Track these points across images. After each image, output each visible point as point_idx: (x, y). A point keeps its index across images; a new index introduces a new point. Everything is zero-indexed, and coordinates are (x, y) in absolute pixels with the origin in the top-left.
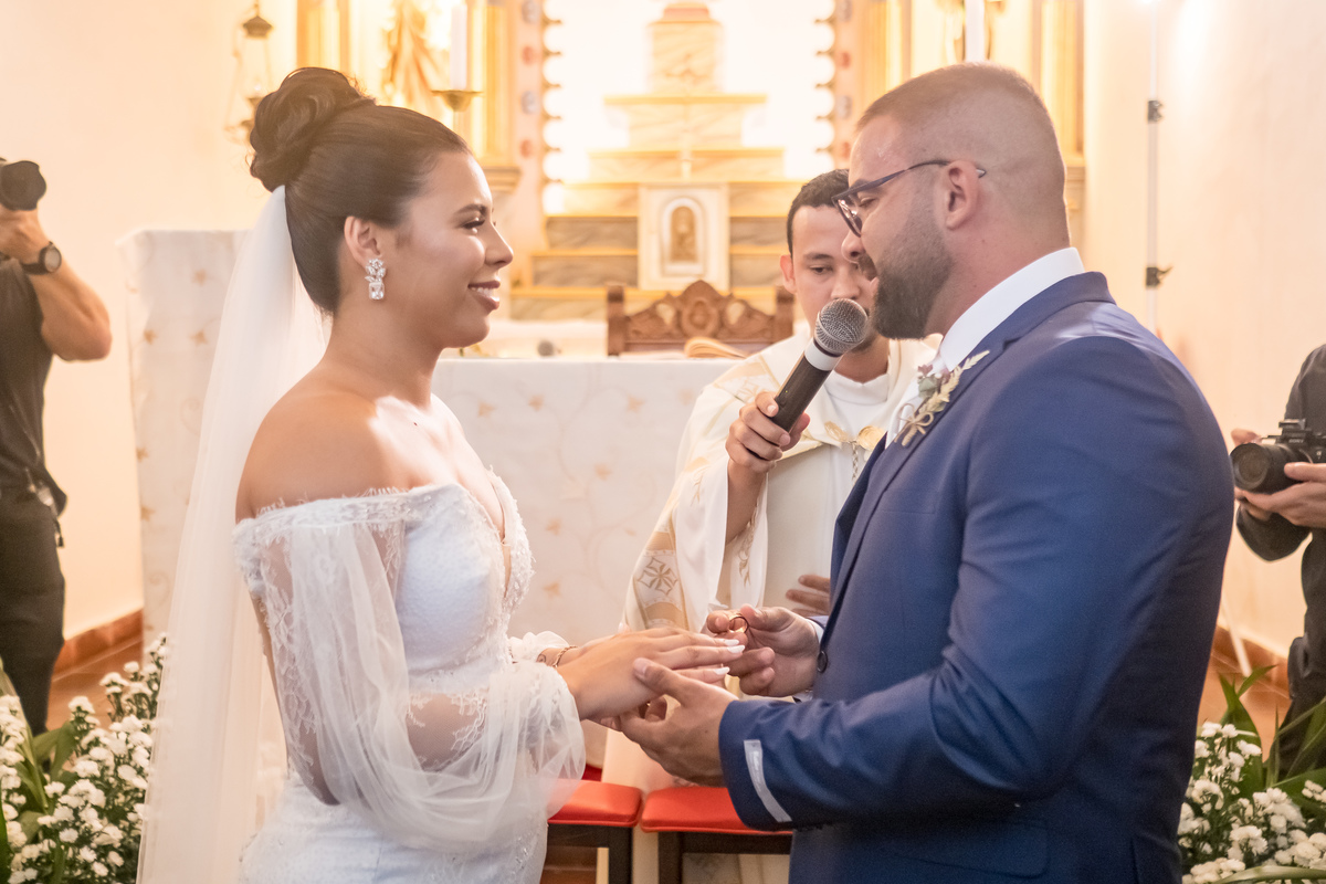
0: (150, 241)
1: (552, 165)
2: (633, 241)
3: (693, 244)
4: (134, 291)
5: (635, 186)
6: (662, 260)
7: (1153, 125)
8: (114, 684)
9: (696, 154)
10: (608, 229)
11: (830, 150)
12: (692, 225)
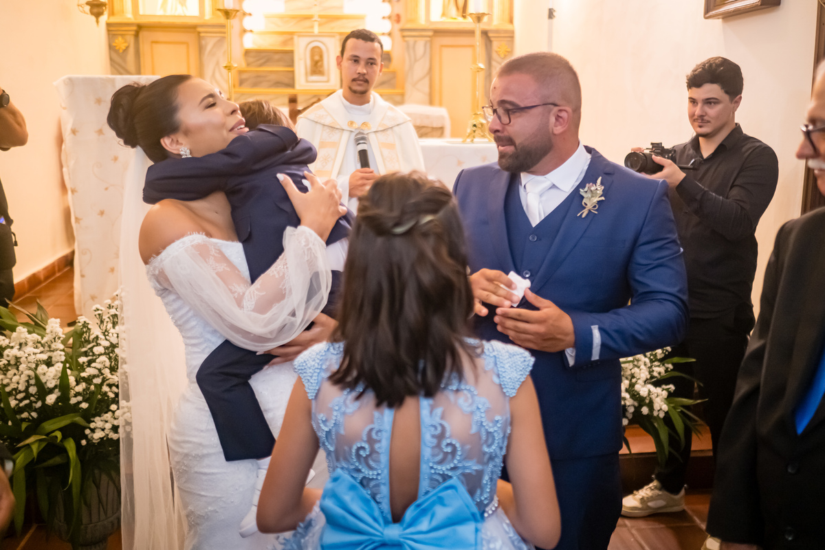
0: (71, 82)
1: (247, 23)
2: (292, 64)
3: (322, 66)
4: (65, 108)
5: (292, 33)
6: (306, 74)
7: (551, 20)
8: (98, 310)
9: (320, 17)
10: (277, 57)
11: (390, 18)
12: (321, 56)
